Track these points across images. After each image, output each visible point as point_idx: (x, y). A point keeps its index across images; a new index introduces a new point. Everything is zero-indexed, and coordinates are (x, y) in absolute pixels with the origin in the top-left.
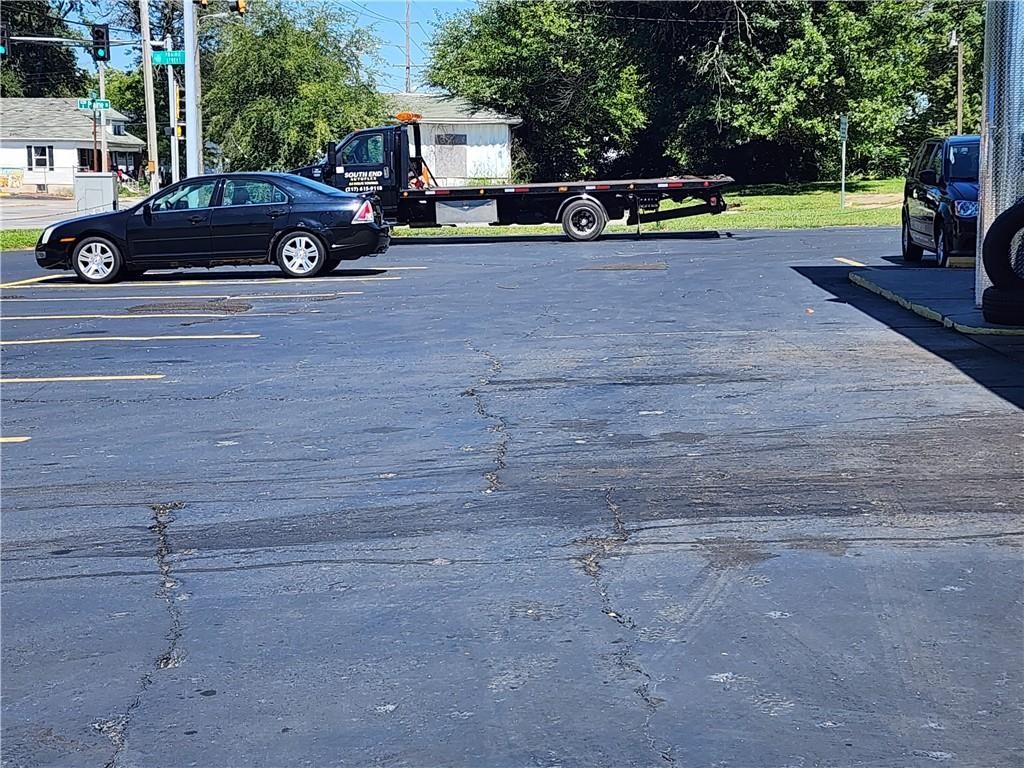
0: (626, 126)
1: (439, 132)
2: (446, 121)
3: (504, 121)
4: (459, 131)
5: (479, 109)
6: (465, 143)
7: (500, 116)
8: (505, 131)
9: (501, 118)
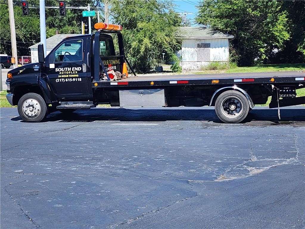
0: (281, 39)
1: (198, 42)
2: (202, 38)
3: (226, 37)
4: (207, 42)
5: (216, 32)
6: (210, 47)
7: (225, 35)
8: (227, 41)
9: (225, 36)
